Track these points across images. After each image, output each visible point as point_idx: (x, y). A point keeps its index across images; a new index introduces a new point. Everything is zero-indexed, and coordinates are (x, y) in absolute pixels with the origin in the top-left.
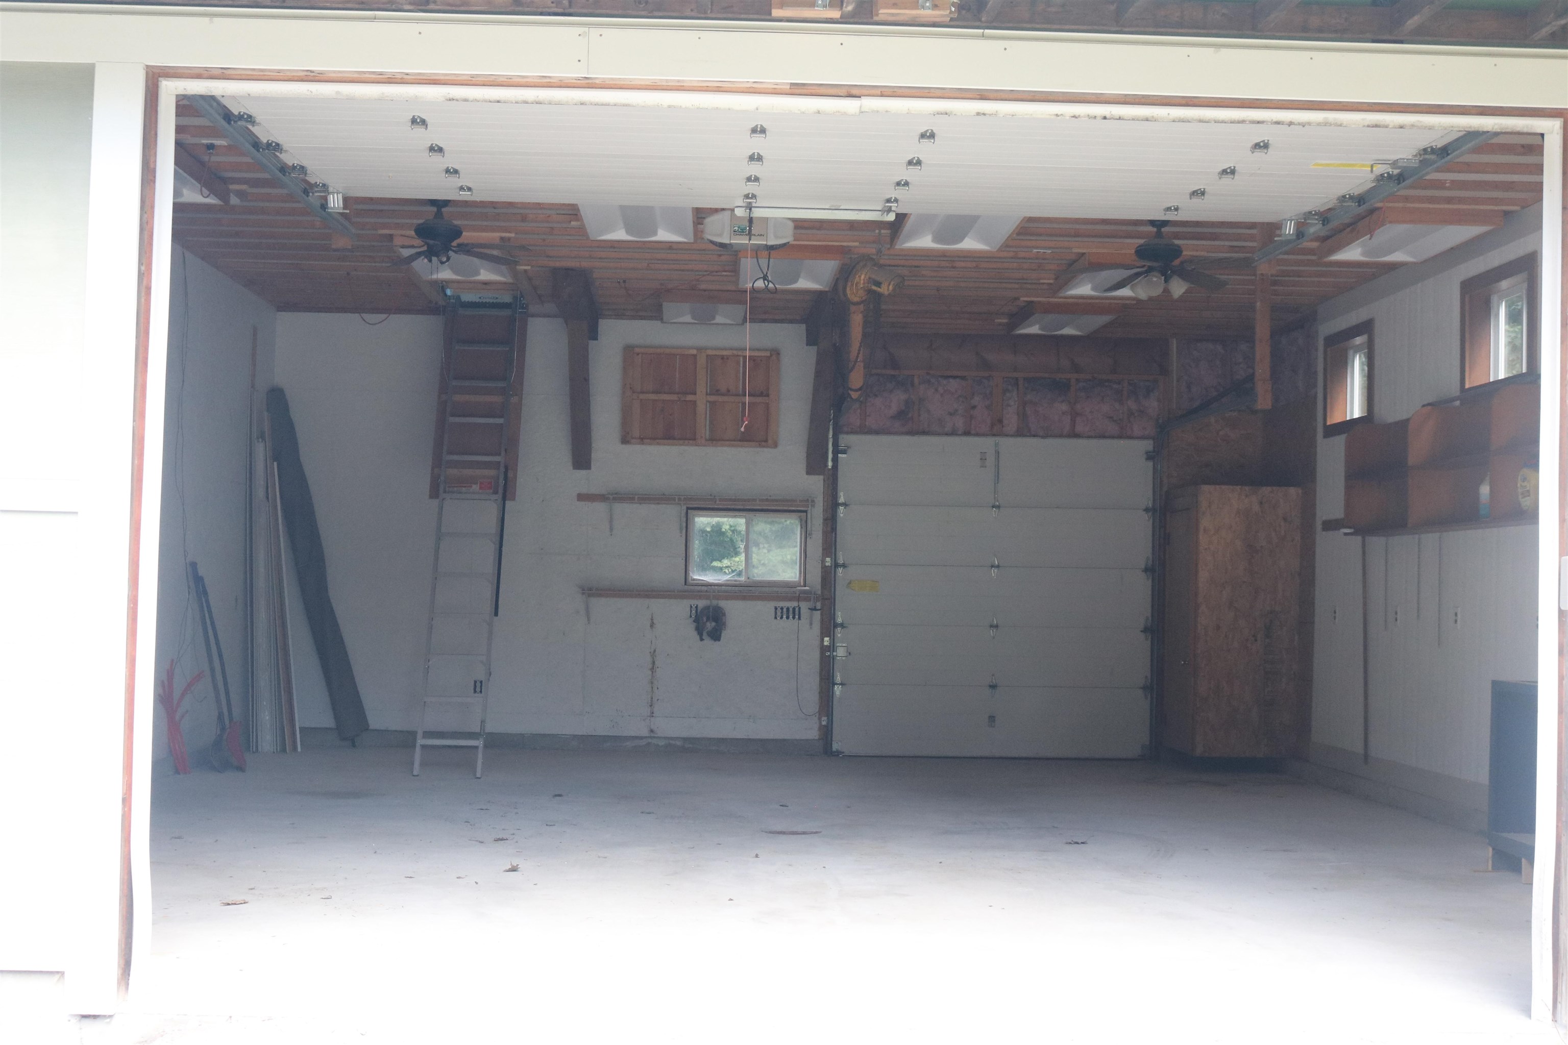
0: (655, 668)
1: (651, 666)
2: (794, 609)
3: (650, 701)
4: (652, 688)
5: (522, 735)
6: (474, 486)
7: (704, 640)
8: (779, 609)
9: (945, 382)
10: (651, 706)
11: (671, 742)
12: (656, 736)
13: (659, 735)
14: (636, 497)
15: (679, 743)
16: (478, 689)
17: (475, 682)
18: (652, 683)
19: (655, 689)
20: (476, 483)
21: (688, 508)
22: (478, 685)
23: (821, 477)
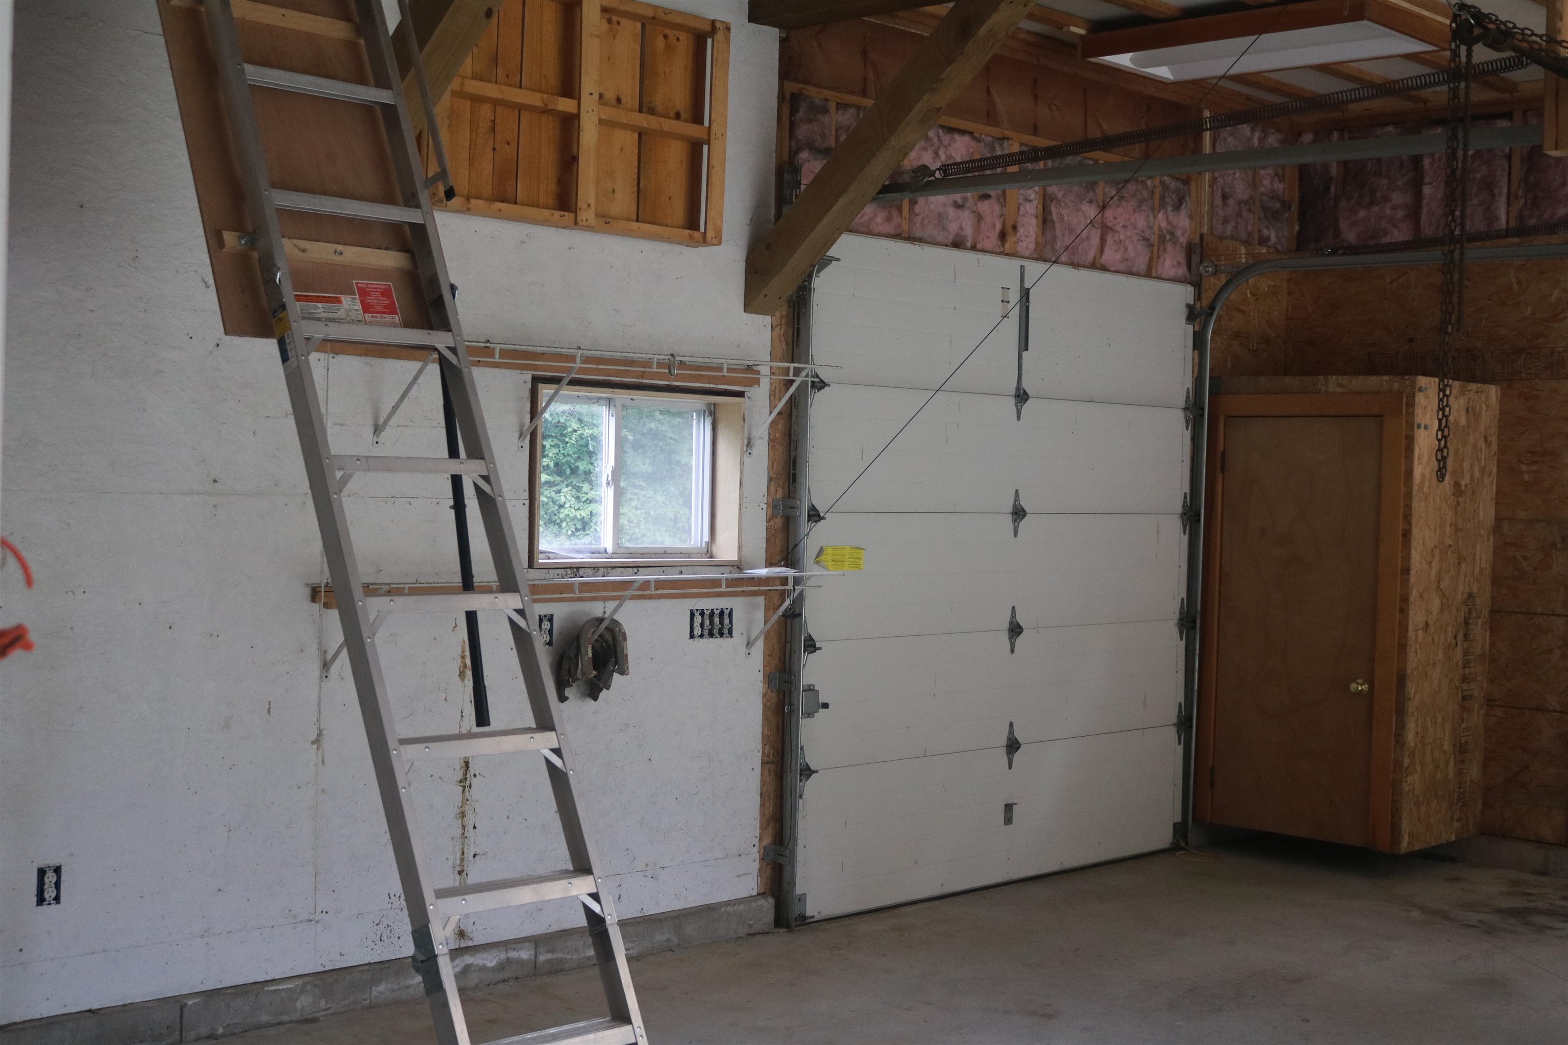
0: (468, 776)
1: (459, 776)
2: (722, 613)
3: (458, 862)
4: (464, 827)
5: (178, 1002)
6: (346, 300)
7: (567, 698)
8: (697, 614)
9: (946, 138)
10: (460, 873)
11: (513, 954)
12: (470, 944)
13: (476, 942)
14: (498, 347)
15: (525, 954)
16: (50, 893)
17: (42, 873)
18: (463, 815)
19: (470, 832)
20: (349, 291)
21: (536, 380)
22: (50, 878)
23: (768, 319)
